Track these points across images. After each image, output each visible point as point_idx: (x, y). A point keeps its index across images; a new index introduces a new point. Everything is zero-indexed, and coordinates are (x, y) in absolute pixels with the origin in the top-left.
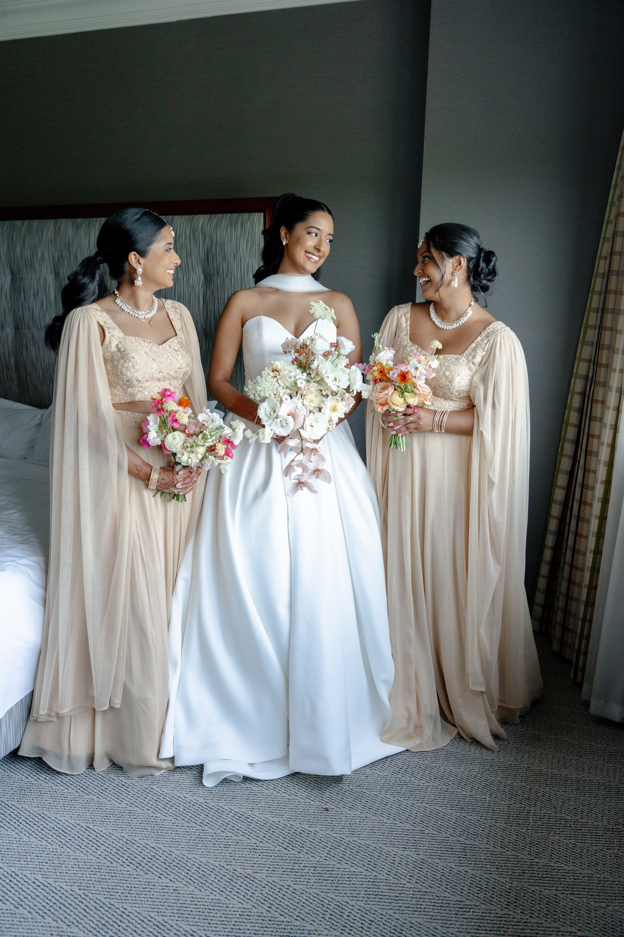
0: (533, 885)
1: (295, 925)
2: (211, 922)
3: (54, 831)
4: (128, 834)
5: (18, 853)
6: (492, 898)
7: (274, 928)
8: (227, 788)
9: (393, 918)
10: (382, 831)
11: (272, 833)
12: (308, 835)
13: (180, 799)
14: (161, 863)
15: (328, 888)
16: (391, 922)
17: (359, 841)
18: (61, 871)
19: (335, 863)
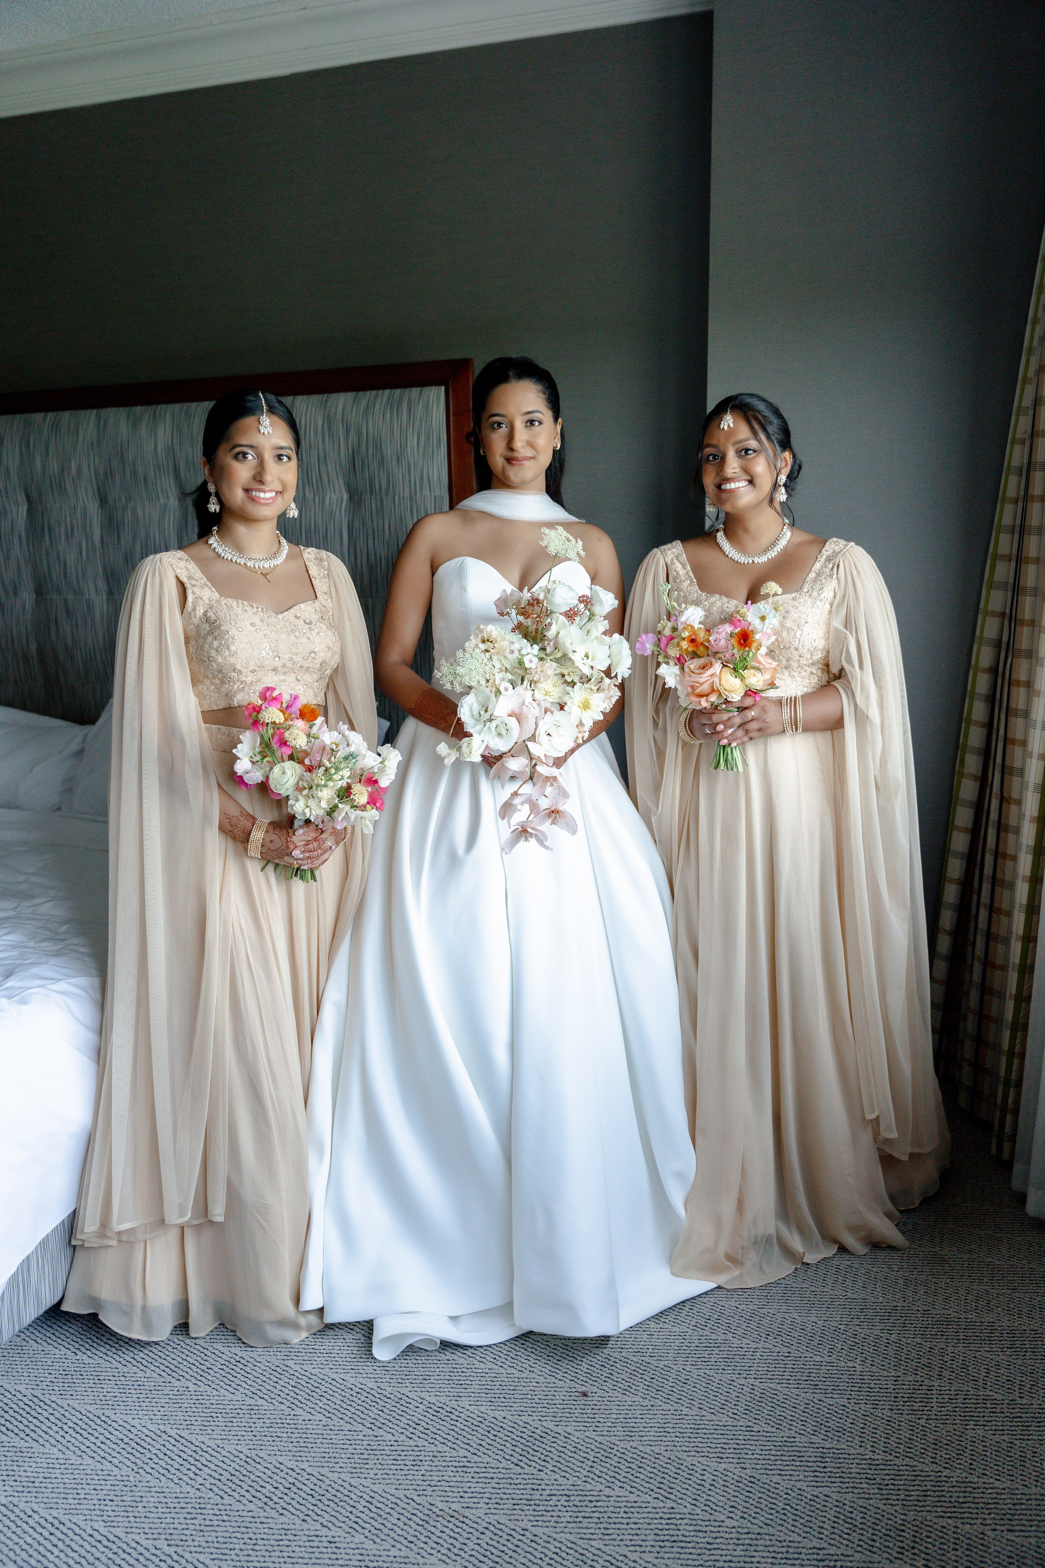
0: (943, 1517)
3: (122, 1445)
4: (249, 1447)
5: (62, 1485)
6: (874, 1541)
8: (414, 1361)
10: (680, 1430)
11: (493, 1438)
12: (554, 1440)
13: (334, 1383)
14: (305, 1496)
15: (592, 1531)
17: (641, 1448)
18: (136, 1514)
19: (602, 1487)
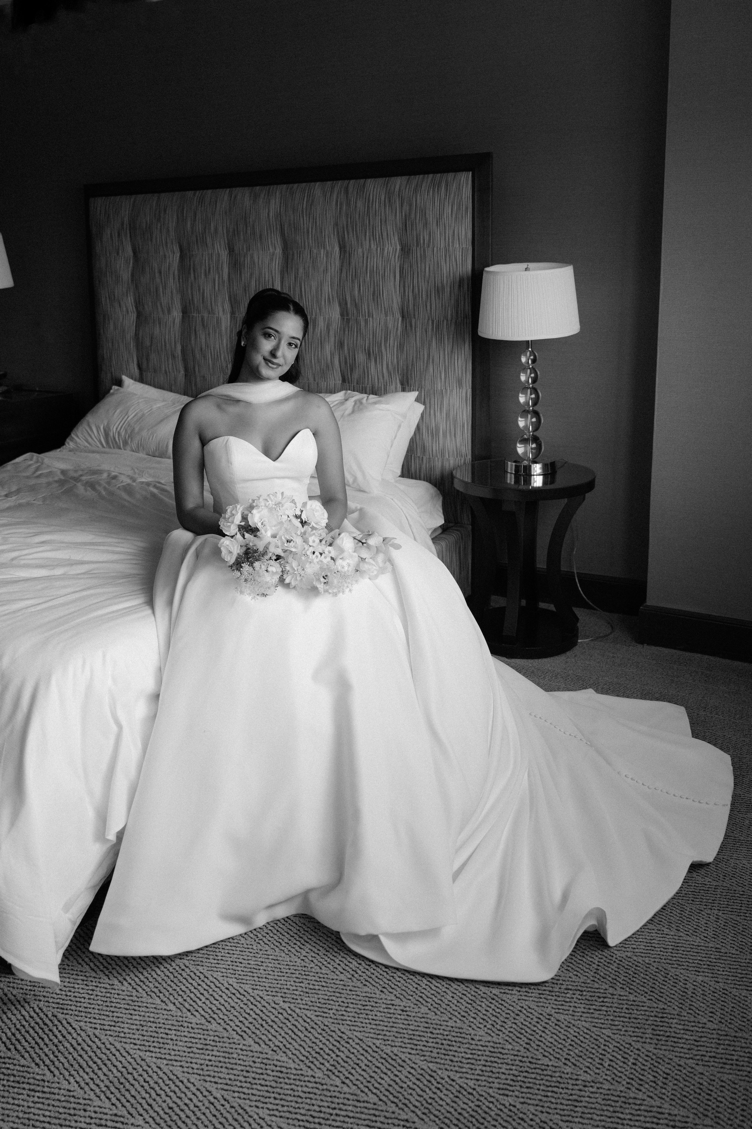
1: (565, 1072)
2: (455, 1059)
7: (537, 1073)
9: (695, 1073)
10: (664, 946)
15: (602, 1021)
16: (693, 1077)
17: (635, 958)
18: (259, 975)
19: (607, 987)
